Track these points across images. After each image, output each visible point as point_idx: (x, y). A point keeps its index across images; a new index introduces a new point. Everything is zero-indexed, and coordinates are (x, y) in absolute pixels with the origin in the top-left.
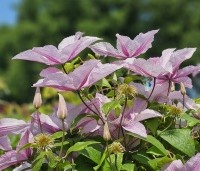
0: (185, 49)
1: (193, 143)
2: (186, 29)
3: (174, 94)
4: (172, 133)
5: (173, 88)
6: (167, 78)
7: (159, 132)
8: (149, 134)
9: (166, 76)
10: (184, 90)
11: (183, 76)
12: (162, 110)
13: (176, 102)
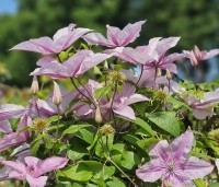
0: (170, 38)
1: (178, 124)
2: (174, 15)
3: (161, 79)
4: (158, 115)
5: (160, 73)
6: (154, 65)
7: (147, 114)
8: (137, 116)
9: (153, 63)
10: (169, 75)
11: (169, 62)
12: (149, 95)
13: (162, 86)
